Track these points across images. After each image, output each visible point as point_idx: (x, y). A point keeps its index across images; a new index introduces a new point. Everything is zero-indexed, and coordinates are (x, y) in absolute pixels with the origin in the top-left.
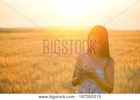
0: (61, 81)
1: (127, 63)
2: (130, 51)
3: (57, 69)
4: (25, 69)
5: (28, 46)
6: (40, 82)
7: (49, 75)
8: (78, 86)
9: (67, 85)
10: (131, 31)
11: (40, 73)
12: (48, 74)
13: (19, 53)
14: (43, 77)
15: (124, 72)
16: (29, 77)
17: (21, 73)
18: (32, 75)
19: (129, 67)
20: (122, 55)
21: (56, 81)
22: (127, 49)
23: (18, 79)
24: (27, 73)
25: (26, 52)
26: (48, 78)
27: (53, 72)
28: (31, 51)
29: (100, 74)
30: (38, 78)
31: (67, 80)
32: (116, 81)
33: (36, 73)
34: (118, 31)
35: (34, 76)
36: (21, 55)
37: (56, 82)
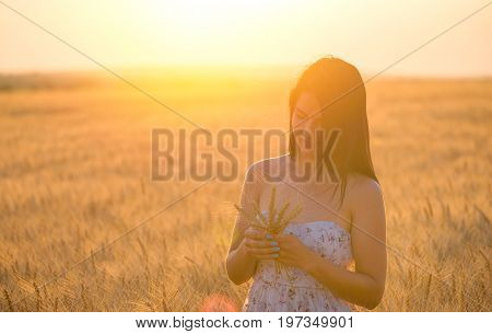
0: (190, 264)
1: (439, 199)
2: (455, 155)
3: (178, 221)
4: (56, 225)
5: (73, 138)
6: (112, 270)
7: (145, 245)
8: (251, 281)
9: (210, 279)
10: (462, 82)
11: (114, 236)
12: (144, 241)
13: (41, 167)
14: (124, 252)
15: (427, 232)
16: (74, 252)
17: (44, 239)
18: (82, 244)
19: (446, 212)
20: (422, 167)
21: (170, 266)
22: (443, 146)
23: (30, 260)
24: (67, 238)
25: (64, 161)
26: (141, 253)
27: (163, 233)
28: (86, 158)
29: (333, 239)
30: (105, 254)
31: (210, 262)
32: (391, 265)
33: (100, 237)
34: (416, 82)
35: (90, 247)
36: (46, 173)
37: (170, 269)
